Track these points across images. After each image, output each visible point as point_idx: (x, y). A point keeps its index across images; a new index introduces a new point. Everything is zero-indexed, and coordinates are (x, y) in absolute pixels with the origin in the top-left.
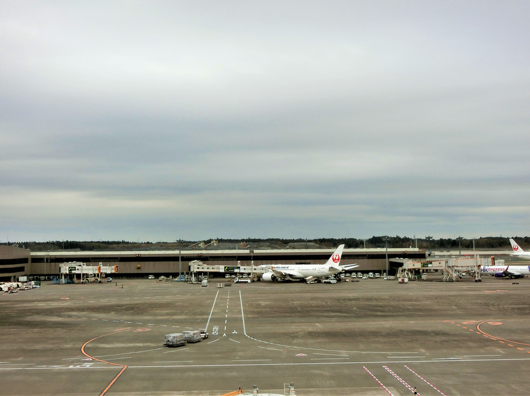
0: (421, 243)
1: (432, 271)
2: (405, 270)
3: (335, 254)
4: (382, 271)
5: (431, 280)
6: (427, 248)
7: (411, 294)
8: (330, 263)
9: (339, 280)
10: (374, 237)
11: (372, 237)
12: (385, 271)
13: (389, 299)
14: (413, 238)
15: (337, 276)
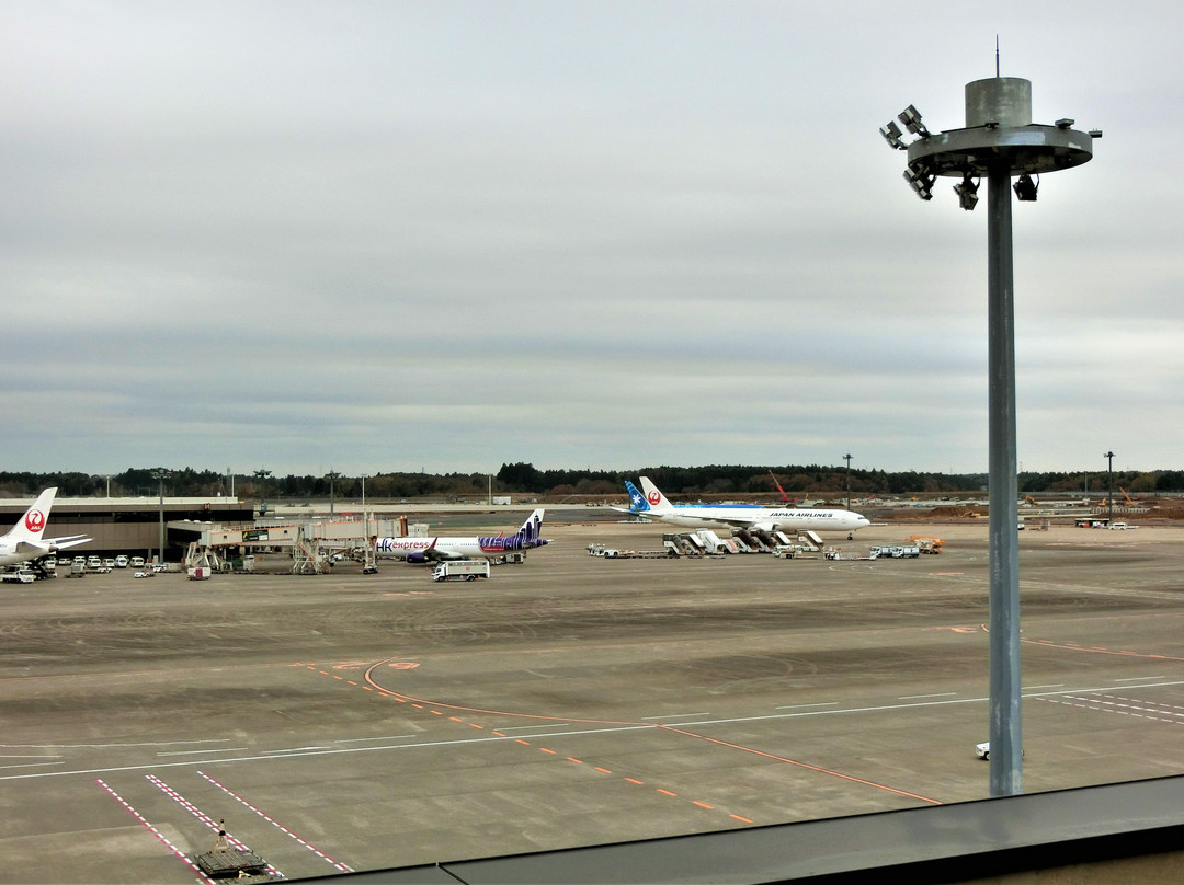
0: (242, 485)
1: (267, 549)
2: (204, 547)
3: (33, 510)
4: (150, 552)
5: (265, 572)
6: (257, 496)
7: (217, 604)
8: (19, 532)
9: (43, 575)
10: (131, 470)
11: (126, 471)
12: (156, 552)
13: (164, 618)
14: (225, 474)
15: (38, 566)
